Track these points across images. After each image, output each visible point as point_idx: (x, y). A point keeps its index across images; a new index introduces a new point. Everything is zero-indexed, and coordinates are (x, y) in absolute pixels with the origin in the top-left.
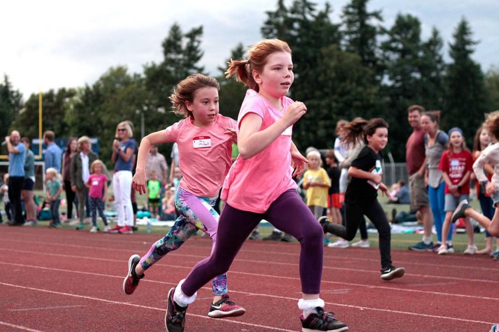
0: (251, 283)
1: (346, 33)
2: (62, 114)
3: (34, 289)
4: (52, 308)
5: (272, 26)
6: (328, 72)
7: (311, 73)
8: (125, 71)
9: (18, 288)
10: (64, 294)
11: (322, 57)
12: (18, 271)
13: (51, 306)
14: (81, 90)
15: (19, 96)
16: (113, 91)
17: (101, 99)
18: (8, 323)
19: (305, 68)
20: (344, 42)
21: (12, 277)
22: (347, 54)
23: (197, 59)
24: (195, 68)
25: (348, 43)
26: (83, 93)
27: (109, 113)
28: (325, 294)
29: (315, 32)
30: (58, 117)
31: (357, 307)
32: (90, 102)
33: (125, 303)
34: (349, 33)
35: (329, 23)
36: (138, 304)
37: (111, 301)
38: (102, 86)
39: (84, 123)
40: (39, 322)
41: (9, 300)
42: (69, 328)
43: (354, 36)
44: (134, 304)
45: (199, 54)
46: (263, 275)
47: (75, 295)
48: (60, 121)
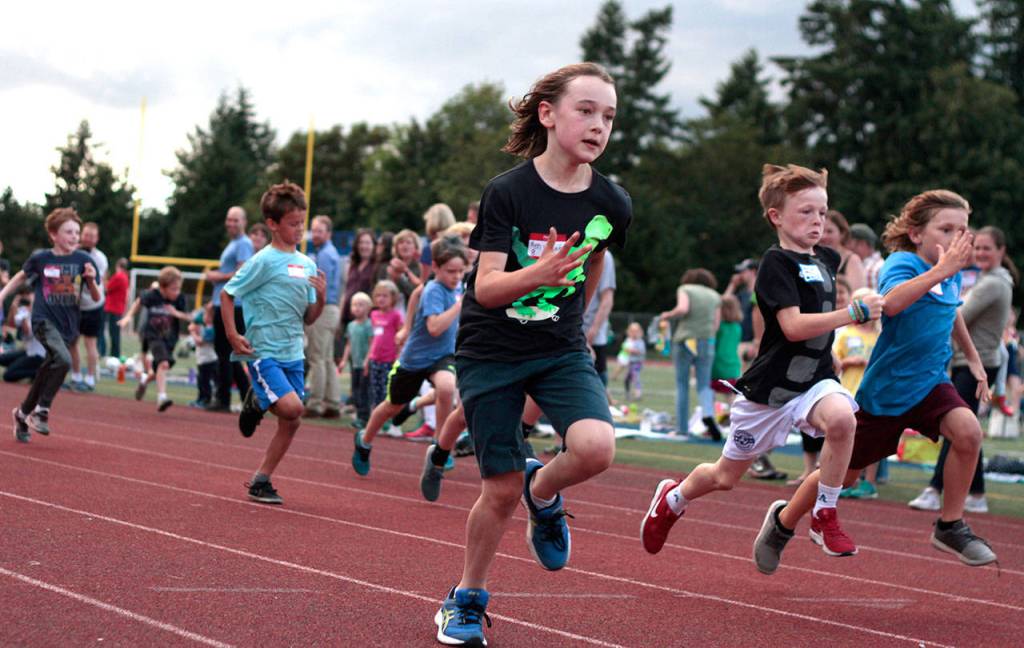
0: (694, 569)
1: (987, 40)
2: (358, 180)
3: (222, 548)
4: (245, 590)
5: (825, 16)
6: (943, 122)
7: (903, 122)
8: (499, 94)
9: (188, 542)
10: (282, 563)
11: (931, 88)
12: (199, 508)
13: (246, 586)
14: (399, 131)
15: (268, 134)
16: (469, 138)
17: (443, 153)
18: (143, 614)
19: (890, 111)
20: (980, 60)
21: (182, 519)
22: (988, 86)
23: (655, 78)
24: (650, 98)
25: (989, 63)
26: (405, 137)
27: (456, 183)
28: (852, 607)
29: (918, 34)
30: (346, 185)
31: (915, 640)
32: (419, 158)
33: (406, 593)
34: (994, 40)
35: (951, 16)
36: (433, 597)
37: (378, 587)
38: (447, 124)
39: (402, 202)
40: (210, 618)
41: (160, 568)
42: (270, 636)
43: (1003, 47)
44: (426, 595)
45: (660, 68)
46: (725, 555)
47: (303, 568)
48: (351, 194)
